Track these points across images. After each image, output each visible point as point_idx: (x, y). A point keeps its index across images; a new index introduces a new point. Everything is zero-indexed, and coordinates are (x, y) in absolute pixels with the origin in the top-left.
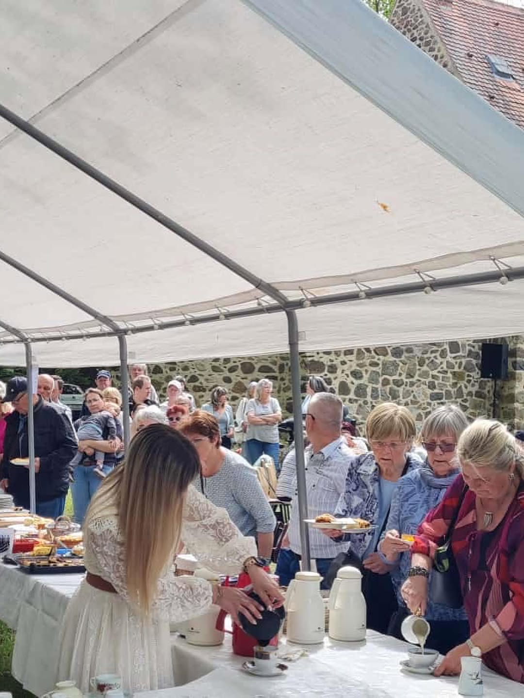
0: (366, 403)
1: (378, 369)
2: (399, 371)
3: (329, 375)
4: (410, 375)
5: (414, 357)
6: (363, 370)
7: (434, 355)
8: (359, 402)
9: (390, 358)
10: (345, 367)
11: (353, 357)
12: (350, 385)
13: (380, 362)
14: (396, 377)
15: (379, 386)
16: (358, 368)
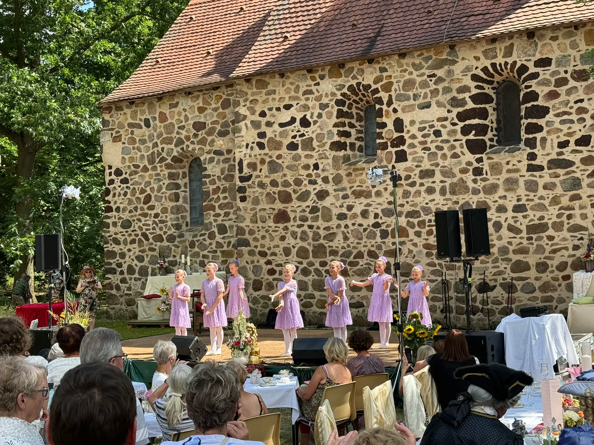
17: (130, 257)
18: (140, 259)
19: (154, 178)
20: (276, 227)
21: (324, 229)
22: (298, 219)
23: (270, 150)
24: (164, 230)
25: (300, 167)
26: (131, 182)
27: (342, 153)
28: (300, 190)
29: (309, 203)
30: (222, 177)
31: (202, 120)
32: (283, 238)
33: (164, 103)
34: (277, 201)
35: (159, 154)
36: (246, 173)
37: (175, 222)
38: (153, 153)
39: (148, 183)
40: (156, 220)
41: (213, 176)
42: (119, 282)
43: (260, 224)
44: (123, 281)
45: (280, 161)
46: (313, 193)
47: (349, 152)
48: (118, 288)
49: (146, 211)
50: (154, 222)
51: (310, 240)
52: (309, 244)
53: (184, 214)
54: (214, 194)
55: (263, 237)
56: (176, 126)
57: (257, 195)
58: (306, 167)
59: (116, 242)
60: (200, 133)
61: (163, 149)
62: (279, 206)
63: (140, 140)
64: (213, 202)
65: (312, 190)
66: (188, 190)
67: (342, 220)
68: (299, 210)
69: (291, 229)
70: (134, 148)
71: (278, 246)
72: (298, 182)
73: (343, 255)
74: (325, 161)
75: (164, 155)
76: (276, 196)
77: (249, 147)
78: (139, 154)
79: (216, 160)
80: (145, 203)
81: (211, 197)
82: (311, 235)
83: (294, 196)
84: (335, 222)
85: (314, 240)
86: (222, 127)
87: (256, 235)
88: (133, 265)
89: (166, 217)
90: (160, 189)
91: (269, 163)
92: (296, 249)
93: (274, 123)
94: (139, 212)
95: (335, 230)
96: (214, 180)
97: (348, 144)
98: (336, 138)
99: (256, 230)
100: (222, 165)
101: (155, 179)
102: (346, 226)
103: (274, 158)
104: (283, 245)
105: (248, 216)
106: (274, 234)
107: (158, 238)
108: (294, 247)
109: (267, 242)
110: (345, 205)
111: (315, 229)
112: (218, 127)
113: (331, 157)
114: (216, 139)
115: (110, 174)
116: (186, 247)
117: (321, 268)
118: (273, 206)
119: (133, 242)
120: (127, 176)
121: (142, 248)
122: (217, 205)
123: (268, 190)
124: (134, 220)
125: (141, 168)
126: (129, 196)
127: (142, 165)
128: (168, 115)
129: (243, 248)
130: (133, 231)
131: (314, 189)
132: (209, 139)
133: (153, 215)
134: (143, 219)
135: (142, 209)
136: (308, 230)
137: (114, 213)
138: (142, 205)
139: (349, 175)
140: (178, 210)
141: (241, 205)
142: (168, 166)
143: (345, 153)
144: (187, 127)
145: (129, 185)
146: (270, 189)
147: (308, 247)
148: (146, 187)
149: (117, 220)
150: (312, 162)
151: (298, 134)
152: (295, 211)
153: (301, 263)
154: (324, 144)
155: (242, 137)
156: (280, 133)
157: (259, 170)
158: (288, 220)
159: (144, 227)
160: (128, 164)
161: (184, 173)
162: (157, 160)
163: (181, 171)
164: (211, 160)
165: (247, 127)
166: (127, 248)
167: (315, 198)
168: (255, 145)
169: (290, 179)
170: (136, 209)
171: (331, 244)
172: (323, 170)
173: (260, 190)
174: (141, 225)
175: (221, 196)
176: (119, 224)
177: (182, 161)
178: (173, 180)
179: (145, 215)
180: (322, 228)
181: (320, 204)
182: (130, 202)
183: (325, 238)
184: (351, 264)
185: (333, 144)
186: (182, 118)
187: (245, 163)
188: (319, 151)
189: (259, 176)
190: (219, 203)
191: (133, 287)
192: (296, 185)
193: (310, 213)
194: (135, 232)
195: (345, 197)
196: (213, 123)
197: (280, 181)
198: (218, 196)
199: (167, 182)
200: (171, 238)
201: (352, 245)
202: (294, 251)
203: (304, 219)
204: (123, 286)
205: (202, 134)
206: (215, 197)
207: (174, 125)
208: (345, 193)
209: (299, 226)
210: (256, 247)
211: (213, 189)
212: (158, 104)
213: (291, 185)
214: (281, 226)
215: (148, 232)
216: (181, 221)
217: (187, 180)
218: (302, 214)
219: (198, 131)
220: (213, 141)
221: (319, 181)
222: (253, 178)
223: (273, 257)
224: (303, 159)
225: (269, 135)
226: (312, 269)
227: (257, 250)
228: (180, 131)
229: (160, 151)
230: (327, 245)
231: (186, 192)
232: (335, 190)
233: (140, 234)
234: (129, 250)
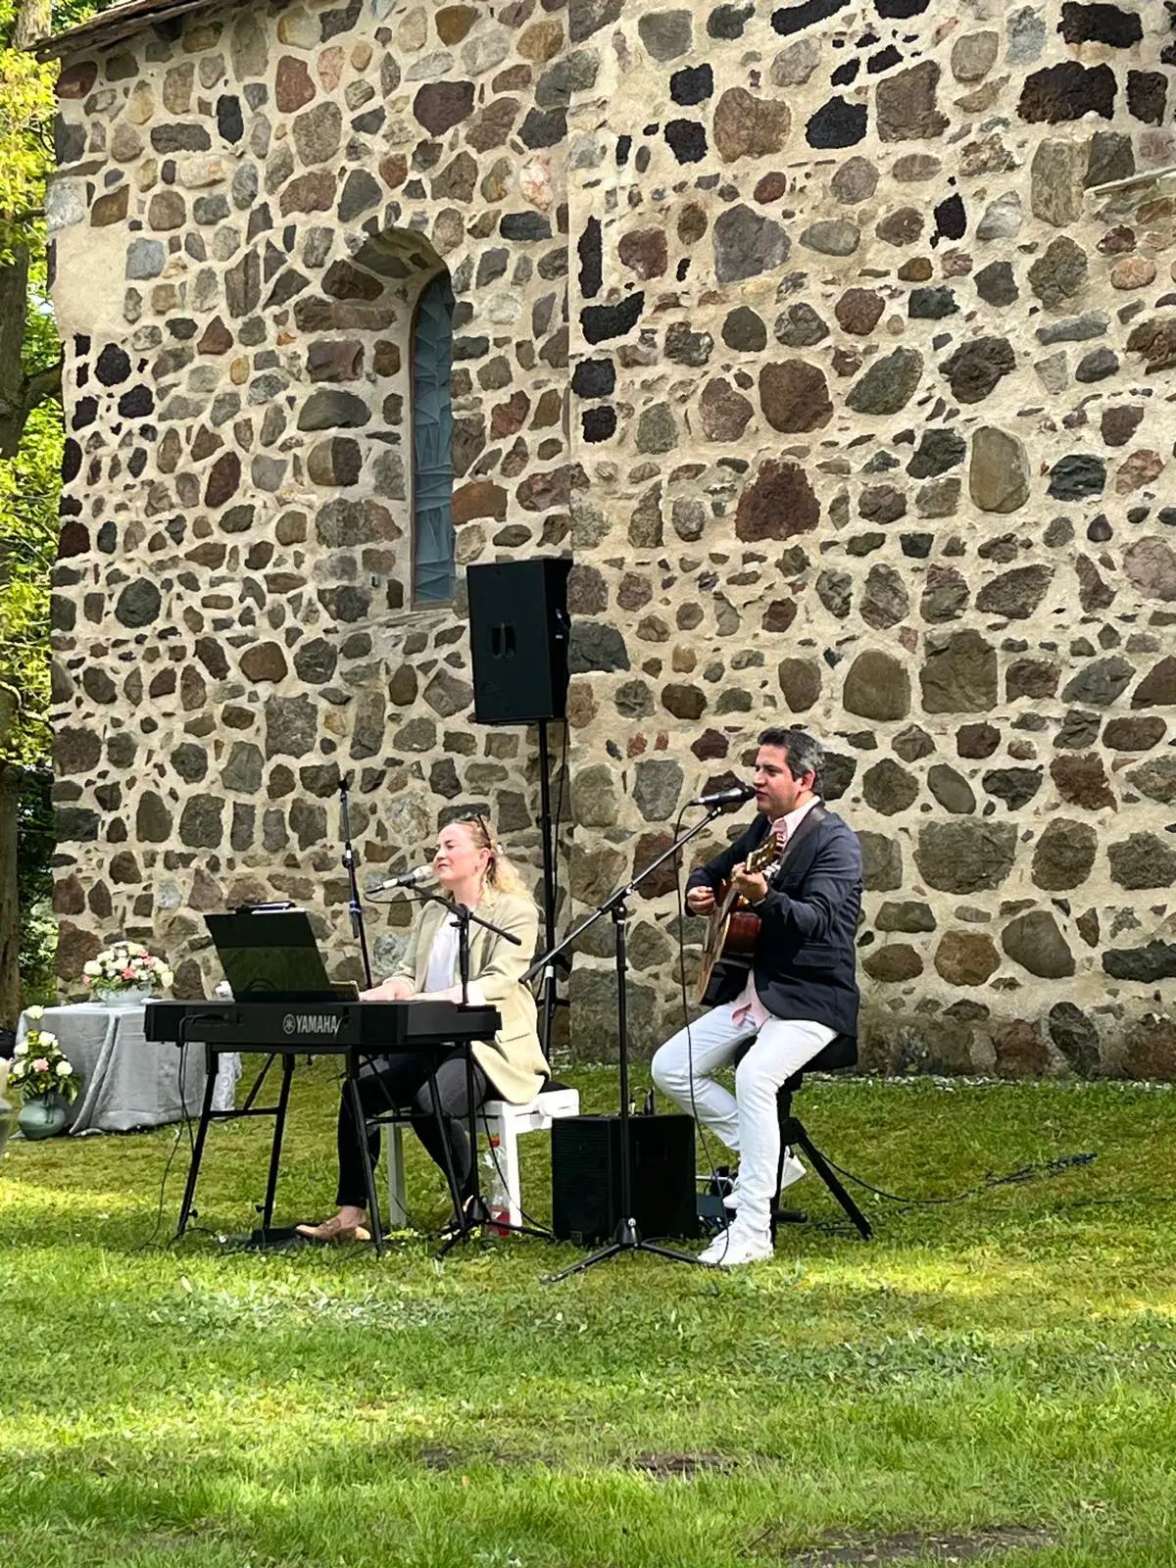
0: (214, 865)
1: (254, 736)
2: (322, 733)
3: (117, 775)
4: (364, 746)
5: (372, 671)
6: (206, 742)
7: (447, 649)
8: (194, 864)
9: (293, 686)
10: (155, 739)
11: (172, 702)
12: (168, 803)
13: (257, 709)
14: (313, 759)
15: (259, 799)
16: (191, 739)
17: (150, 753)
18: (189, 763)
19: (255, 374)
20: (748, 558)
21: (985, 552)
22: (854, 506)
23: (729, 159)
24: (290, 621)
25: (869, 232)
26: (159, 406)
27: (1084, 129)
28: (868, 351)
29: (912, 418)
30: (539, 344)
31: (457, 75)
32: (780, 616)
33: (299, 13)
34: (757, 420)
35: (275, 259)
36: (613, 291)
37: (332, 584)
38: (250, 259)
39: (228, 405)
40: (258, 576)
41: (499, 343)
42: (104, 876)
43: (674, 549)
44: (123, 870)
45: (772, 211)
46: (932, 363)
47: (1125, 124)
48: (102, 904)
49: (218, 536)
50: (250, 587)
51: (914, 620)
52: (907, 638)
53: (383, 545)
54: (499, 433)
55: (688, 616)
56: (348, 117)
57: (660, 398)
58: (901, 228)
59: (99, 688)
60: (444, 139)
61: (289, 234)
62: (764, 445)
63: (198, 204)
64: (494, 474)
65: (926, 350)
66: (404, 430)
67: (1077, 495)
68: (858, 460)
69: (817, 561)
70: (174, 246)
71: (755, 659)
72: (859, 314)
73: (1077, 691)
74: (996, 185)
75: (295, 261)
76: (753, 395)
77: (632, 154)
78: (195, 267)
79: (512, 263)
80: (213, 502)
81: (489, 448)
82: (915, 588)
83: (838, 388)
84: (1038, 510)
85: (935, 613)
86: (540, 99)
87: (655, 608)
88: (163, 793)
89: (299, 559)
90: (275, 424)
91: (726, 222)
92: (844, 667)
93: (750, 11)
94: (191, 543)
95: (1040, 556)
96: (502, 362)
97: (1122, 81)
98: (1055, 51)
99: (656, 577)
100: (539, 287)
101: (255, 384)
102: (1100, 530)
103: (747, 199)
104: (779, 649)
105: (618, 511)
106: (737, 595)
107: (265, 664)
108: (832, 658)
109: (704, 639)
110: (1094, 415)
111: (936, 557)
112: (527, 100)
113: (1024, 158)
114: (515, 161)
115: (82, 378)
116: (379, 700)
117: (963, 766)
118: (733, 450)
119: (162, 686)
120: (145, 378)
121: (198, 714)
122: (511, 486)
123: (714, 370)
124: (168, 584)
125: (198, 336)
126: (150, 472)
127: (203, 321)
128: (312, 72)
129: (595, 675)
130: (163, 635)
131: (940, 342)
132: (485, 160)
133: (244, 555)
134: (204, 574)
135: (202, 528)
136: (904, 565)
137: (94, 556)
138: (201, 509)
139: (1119, 242)
140: (348, 523)
141: (590, 456)
142: (312, 317)
143: (1105, 127)
144: (390, 117)
145: (151, 420)
146: (726, 362)
147: (899, 652)
148: (217, 424)
149: (100, 588)
150: (929, 195)
151: (866, 54)
152: (840, 470)
153: (865, 741)
154: (993, 90)
155: (603, 104)
156: (779, 59)
157: (673, 268)
158: (806, 517)
159: (209, 614)
160: (148, 320)
161: (385, 349)
162: (266, 289)
163: (368, 340)
164: (492, 267)
165: (621, 49)
166: (140, 715)
167: (944, 392)
168: (658, 143)
169: (820, 298)
170: (176, 528)
171: (1017, 631)
172: (985, 235)
173: (676, 372)
174: (197, 606)
175: (533, 439)
176: (111, 606)
177: (372, 290)
178: (331, 379)
179: (211, 556)
180: (972, 548)
181: (969, 419)
182: (156, 500)
183: (989, 598)
184: (1124, 736)
185: (1035, 83)
186: (373, 77)
187: (610, 239)
188: (966, 131)
189: (669, 302)
190: (523, 477)
191: (157, 901)
192: (848, 329)
193: (915, 471)
194: (173, 641)
195: (1096, 370)
196: (502, 82)
197: (769, 313)
198: (520, 442)
199: (303, 391)
200: (316, 662)
201: (1126, 631)
202: (832, 681)
203: (884, 507)
204: (121, 894)
205: (454, 140)
206: (506, 445)
207: (337, 116)
208: (1093, 344)
209: (860, 547)
210: (653, 667)
211: (498, 410)
212: (272, 25)
213: (825, 332)
214: (773, 549)
215: (221, 638)
216: (362, 579)
217: (399, 383)
218: (875, 481)
219: (438, 130)
220: (501, 171)
221: (966, 295)
222: (647, 310)
223: (734, 718)
224: (886, 184)
225: (727, 77)
226: (918, 769)
227: (656, 685)
228: (364, 137)
229: (280, 246)
230: (996, 639)
231: (392, 438)
232: (1045, 337)
233: (191, 650)
234: (148, 726)
